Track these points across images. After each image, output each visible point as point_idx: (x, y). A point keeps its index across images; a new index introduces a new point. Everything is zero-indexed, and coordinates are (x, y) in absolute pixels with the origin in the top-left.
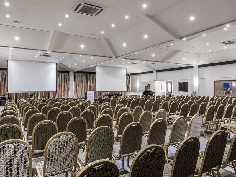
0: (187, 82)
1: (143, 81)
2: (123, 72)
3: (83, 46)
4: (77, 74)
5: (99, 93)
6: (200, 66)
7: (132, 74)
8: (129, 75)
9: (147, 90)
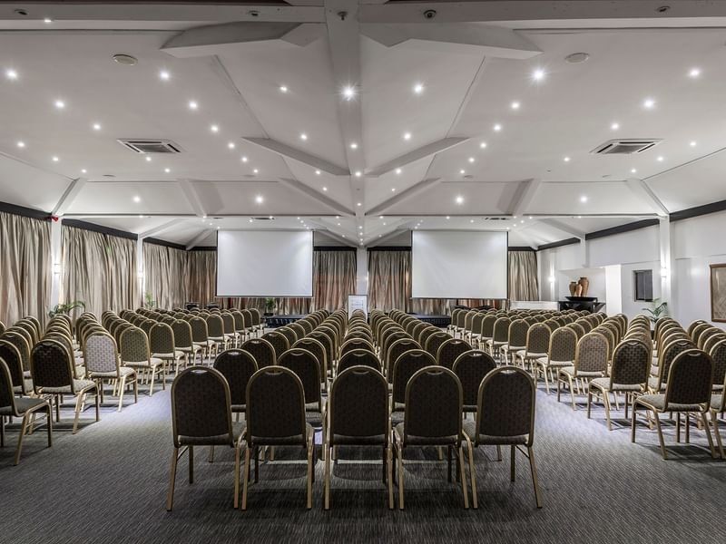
0: (651, 271)
1: (564, 269)
2: (499, 244)
3: (260, 200)
4: (375, 254)
5: (434, 302)
6: (676, 217)
7: (542, 248)
8: (535, 251)
9: (576, 295)
